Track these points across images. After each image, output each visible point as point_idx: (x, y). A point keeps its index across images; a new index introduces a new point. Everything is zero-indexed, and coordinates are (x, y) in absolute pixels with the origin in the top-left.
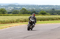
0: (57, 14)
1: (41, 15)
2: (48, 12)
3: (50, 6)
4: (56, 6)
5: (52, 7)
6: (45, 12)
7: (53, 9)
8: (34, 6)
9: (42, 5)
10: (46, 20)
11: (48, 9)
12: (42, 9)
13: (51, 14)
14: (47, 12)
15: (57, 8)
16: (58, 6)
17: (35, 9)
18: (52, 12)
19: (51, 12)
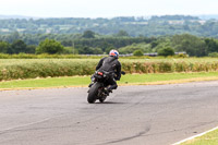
0: (104, 50)
1: (46, 55)
2: (70, 44)
3: (78, 21)
4: (100, 20)
5: (84, 24)
6: (58, 43)
7: (89, 34)
8: (20, 22)
9: (48, 19)
10: (63, 75)
11: (68, 32)
12: (48, 31)
13: (81, 53)
14: (66, 44)
15: (101, 30)
16: (106, 20)
17: (21, 35)
18: (84, 43)
19: (79, 43)
